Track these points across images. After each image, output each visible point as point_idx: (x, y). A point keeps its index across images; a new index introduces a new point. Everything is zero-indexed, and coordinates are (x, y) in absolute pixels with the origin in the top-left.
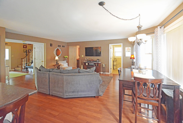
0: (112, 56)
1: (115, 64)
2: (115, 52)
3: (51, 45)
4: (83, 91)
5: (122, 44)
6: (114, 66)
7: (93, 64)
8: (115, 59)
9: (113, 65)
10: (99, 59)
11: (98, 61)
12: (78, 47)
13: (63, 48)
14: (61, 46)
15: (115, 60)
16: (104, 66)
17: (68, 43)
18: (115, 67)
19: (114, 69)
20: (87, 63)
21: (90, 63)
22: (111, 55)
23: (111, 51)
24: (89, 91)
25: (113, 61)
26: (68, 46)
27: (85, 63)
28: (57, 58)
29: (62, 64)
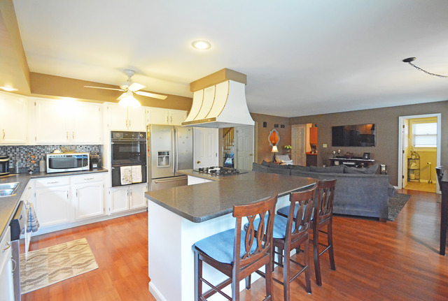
0: (406, 146)
1: (413, 166)
2: (415, 135)
3: (265, 125)
4: (355, 206)
5: (439, 115)
6: (411, 171)
7: (353, 164)
8: (412, 153)
9: (409, 170)
10: (368, 154)
11: (366, 157)
12: (309, 126)
13: (283, 129)
14: (280, 126)
15: (414, 156)
16: (384, 169)
17: (290, 118)
18: (413, 176)
19: (409, 179)
20: (337, 160)
21: (346, 161)
22: (404, 144)
23: (403, 132)
24: (366, 207)
25: (409, 159)
26: (290, 124)
27: (333, 161)
28: (275, 149)
29: (283, 161)
